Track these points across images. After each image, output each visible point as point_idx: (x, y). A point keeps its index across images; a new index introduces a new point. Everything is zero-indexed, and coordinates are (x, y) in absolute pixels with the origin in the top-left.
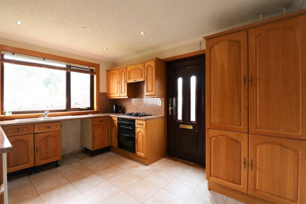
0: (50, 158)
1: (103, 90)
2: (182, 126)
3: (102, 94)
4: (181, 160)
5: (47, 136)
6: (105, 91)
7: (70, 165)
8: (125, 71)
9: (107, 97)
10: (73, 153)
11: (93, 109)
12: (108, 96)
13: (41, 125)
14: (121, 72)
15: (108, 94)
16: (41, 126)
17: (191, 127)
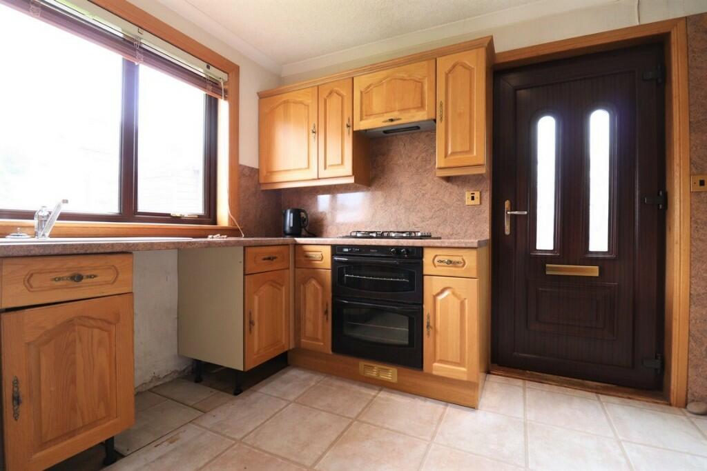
0: (86, 427)
1: (249, 158)
2: (553, 269)
3: (246, 170)
4: (555, 377)
5: (69, 324)
6: (255, 165)
7: (172, 446)
8: (345, 92)
9: (260, 184)
10: (152, 385)
11: (215, 222)
12: (262, 181)
13: (38, 265)
14: (324, 95)
15: (264, 173)
16: (40, 272)
17: (594, 271)
